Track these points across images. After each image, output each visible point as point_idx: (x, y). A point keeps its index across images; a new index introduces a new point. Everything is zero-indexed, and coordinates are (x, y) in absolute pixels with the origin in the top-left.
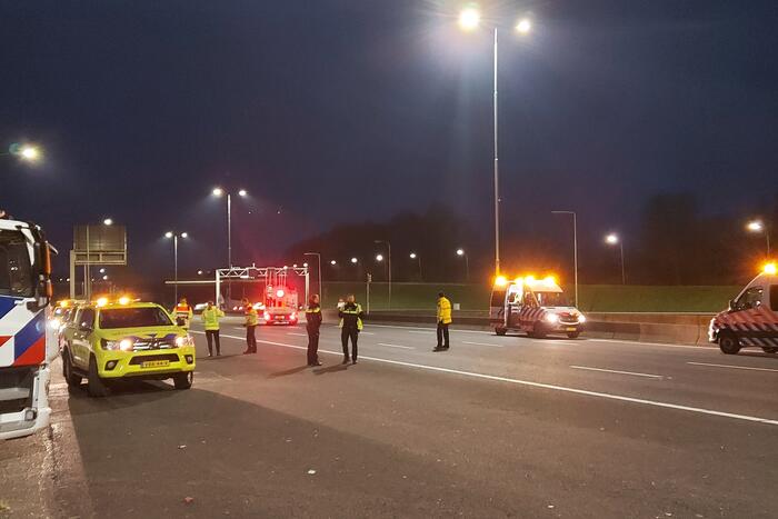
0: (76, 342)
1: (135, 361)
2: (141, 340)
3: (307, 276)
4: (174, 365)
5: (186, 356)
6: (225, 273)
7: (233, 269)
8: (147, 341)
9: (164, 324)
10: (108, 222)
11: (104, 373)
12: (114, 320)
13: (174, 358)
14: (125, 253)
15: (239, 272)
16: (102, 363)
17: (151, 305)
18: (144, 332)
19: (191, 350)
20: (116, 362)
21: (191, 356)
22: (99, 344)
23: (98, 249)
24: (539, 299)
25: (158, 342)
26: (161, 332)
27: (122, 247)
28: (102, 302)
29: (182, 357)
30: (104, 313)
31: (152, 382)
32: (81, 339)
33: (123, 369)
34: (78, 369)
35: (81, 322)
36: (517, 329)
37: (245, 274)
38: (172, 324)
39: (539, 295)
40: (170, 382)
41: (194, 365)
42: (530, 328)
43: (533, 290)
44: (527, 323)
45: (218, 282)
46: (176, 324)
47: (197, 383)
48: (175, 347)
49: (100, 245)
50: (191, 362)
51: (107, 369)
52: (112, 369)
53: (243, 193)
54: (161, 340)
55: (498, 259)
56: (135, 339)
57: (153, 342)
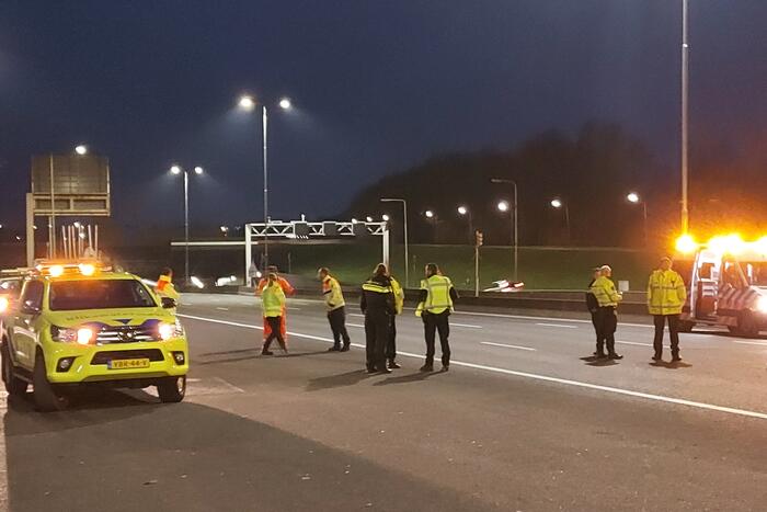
0: (18, 330)
1: (100, 358)
2: (111, 329)
3: (386, 235)
4: (155, 367)
5: (175, 353)
6: (260, 229)
7: (271, 224)
8: (117, 329)
9: (143, 304)
10: (81, 150)
11: (55, 376)
12: (72, 298)
13: (156, 355)
14: (108, 199)
15: (280, 229)
16: (52, 361)
17: (127, 276)
18: (112, 316)
19: (182, 344)
20: (72, 360)
21: (181, 353)
22: (48, 332)
23: (67, 191)
24: (750, 274)
25: (132, 331)
26: (137, 316)
27: (102, 188)
28: (56, 271)
29: (168, 356)
30: (58, 288)
31: (126, 390)
32: (26, 327)
33: (82, 371)
34: (21, 370)
35: (25, 301)
36: (711, 322)
37: (290, 231)
38: (155, 305)
39: (750, 268)
40: (153, 391)
41: (186, 367)
42: (732, 321)
43: (737, 260)
44: (727, 313)
45: (248, 243)
46: (161, 305)
47: (192, 393)
48: (157, 339)
49: (72, 186)
50: (182, 363)
51: (60, 369)
52: (66, 370)
53: (285, 104)
54: (138, 328)
55: (685, 209)
56: (101, 326)
57: (125, 331)
